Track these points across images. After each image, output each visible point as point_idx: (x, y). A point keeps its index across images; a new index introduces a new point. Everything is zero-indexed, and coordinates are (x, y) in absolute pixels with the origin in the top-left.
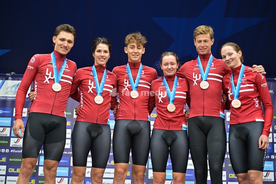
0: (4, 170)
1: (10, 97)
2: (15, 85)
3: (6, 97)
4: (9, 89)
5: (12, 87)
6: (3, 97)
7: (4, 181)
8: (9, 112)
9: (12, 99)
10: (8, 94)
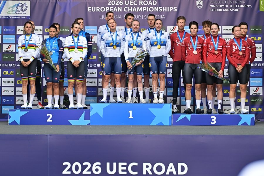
0: (13, 82)
1: (12, 16)
2: (16, 5)
3: (9, 16)
4: (11, 9)
5: (13, 6)
6: (6, 16)
7: (14, 92)
8: (13, 30)
9: (14, 18)
10: (10, 13)
